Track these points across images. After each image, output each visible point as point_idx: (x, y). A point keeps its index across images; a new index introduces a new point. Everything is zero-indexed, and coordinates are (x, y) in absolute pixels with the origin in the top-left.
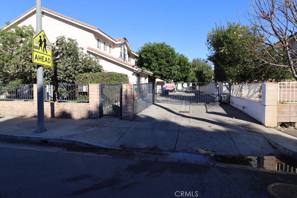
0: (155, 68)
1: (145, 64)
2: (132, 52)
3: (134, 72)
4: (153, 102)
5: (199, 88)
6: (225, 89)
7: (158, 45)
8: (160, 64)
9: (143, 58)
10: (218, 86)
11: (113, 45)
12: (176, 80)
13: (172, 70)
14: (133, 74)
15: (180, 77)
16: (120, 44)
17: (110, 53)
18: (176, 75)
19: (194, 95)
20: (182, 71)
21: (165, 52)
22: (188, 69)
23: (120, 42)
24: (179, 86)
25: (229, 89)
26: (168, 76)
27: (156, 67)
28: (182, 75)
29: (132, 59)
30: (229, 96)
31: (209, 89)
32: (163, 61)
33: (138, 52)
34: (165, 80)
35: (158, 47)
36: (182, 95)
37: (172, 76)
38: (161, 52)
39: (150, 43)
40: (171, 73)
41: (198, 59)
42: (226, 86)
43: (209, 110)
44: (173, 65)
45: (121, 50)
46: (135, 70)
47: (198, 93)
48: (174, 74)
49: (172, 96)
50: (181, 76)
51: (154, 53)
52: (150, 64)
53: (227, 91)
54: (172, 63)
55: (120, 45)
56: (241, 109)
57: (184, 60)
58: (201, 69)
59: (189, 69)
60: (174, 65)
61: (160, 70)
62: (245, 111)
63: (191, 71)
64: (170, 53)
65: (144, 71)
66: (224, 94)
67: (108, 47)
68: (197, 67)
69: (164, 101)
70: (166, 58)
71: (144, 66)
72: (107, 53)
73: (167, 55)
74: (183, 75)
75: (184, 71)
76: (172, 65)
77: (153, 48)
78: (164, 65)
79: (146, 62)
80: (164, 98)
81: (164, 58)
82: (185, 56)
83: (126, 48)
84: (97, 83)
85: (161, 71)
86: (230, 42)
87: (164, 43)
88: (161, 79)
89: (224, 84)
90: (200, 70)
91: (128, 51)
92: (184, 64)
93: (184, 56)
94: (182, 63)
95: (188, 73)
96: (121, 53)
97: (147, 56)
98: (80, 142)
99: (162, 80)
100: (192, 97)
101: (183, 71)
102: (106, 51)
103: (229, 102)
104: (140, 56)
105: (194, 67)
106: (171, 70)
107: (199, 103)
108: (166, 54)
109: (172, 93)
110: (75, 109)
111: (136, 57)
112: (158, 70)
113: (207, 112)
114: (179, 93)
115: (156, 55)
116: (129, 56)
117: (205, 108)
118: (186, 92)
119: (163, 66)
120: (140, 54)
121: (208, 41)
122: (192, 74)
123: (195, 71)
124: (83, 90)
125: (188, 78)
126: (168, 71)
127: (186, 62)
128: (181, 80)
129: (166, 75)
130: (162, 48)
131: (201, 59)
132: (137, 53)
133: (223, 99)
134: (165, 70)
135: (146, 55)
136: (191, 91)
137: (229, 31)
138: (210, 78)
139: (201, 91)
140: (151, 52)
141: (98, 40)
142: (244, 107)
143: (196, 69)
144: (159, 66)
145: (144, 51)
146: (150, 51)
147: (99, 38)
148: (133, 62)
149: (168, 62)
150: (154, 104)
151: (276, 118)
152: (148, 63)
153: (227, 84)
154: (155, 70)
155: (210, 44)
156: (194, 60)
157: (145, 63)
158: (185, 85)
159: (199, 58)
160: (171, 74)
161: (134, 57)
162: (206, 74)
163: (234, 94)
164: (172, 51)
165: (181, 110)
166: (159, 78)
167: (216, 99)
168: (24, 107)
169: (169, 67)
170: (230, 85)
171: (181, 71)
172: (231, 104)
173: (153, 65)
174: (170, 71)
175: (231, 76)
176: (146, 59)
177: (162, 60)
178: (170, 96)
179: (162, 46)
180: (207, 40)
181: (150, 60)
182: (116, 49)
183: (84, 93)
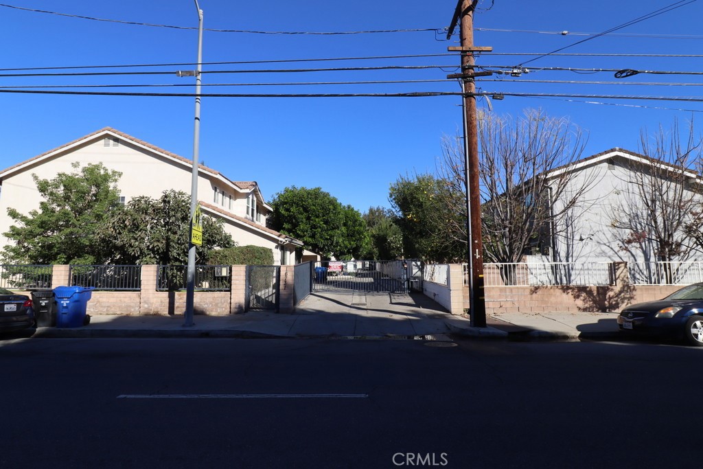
0: (305, 233)
1: (286, 226)
2: (265, 205)
3: (278, 244)
4: (311, 291)
5: (382, 267)
6: (415, 271)
7: (309, 193)
8: (313, 227)
9: (283, 215)
10: (406, 266)
11: (234, 195)
12: (338, 253)
13: (334, 236)
14: (277, 247)
15: (346, 247)
16: (247, 193)
17: (230, 208)
18: (340, 246)
19: (373, 281)
20: (350, 236)
21: (321, 205)
22: (360, 233)
23: (248, 191)
24: (350, 267)
25: (422, 269)
26: (326, 247)
27: (307, 231)
28: (350, 244)
29: (262, 215)
30: (422, 281)
31: (391, 269)
32: (319, 221)
33: (271, 202)
34: (321, 253)
35: (310, 196)
36: (352, 280)
37: (334, 246)
38: (315, 206)
39: (294, 187)
40: (333, 241)
41: (378, 209)
42: (417, 266)
43: (393, 301)
44: (335, 228)
45: (248, 203)
46: (281, 241)
47: (378, 277)
48: (337, 243)
49: (336, 282)
50: (349, 246)
51: (302, 206)
52: (295, 225)
53: (419, 274)
54: (333, 225)
55: (247, 195)
56: (432, 297)
57: (354, 216)
58: (385, 232)
59: (362, 233)
60: (338, 228)
61: (313, 236)
62: (437, 299)
63: (365, 237)
64: (331, 207)
65: (294, 241)
66: (415, 278)
67: (228, 199)
68: (376, 227)
70: (323, 216)
71: (284, 229)
72: (226, 209)
73: (326, 211)
74: (352, 243)
76: (333, 229)
77: (301, 198)
78: (320, 227)
79: (288, 222)
80: (323, 287)
81: (321, 215)
82: (355, 210)
83: (255, 199)
84: (242, 263)
85: (315, 238)
86: (421, 205)
87: (319, 189)
89: (414, 263)
90: (382, 233)
91: (257, 203)
92: (354, 223)
93: (353, 209)
94: (349, 222)
95: (360, 239)
96: (248, 208)
97: (290, 212)
98: (251, 332)
99: (315, 253)
100: (370, 283)
101: (352, 236)
102: (217, 203)
103: (423, 289)
104: (277, 210)
105: (371, 223)
106: (332, 236)
107: (381, 293)
108: (323, 208)
109: (331, 277)
110: (207, 301)
111: (269, 212)
112: (310, 237)
113: (391, 303)
114: (345, 277)
115: (306, 210)
116: (257, 212)
117: (389, 299)
118: (357, 275)
119: (320, 230)
120: (276, 206)
121: (391, 196)
122: (367, 244)
123: (373, 236)
124: (221, 274)
125: (361, 250)
126: (327, 239)
127: (356, 221)
128: (349, 252)
129: (324, 246)
130: (316, 198)
131: (385, 210)
132: (269, 204)
133: (415, 286)
134: (321, 238)
135: (287, 210)
136: (367, 274)
137: (418, 188)
138: (398, 249)
139: (385, 273)
140: (297, 204)
141: (215, 189)
142: (435, 295)
143: (374, 231)
144: (311, 229)
145: (286, 203)
146: (295, 203)
147: (217, 185)
148: (262, 220)
149: (326, 222)
150: (311, 294)
151: (462, 304)
152: (292, 223)
153: (419, 263)
154: (305, 236)
155: (394, 201)
156: (371, 210)
157: (286, 223)
158: (359, 265)
159: (381, 208)
160: (332, 244)
161: (266, 212)
162: (392, 242)
163: (427, 278)
164: (333, 202)
165: (354, 302)
166: (310, 250)
167: (404, 285)
168: (120, 300)
169: (330, 232)
170: (423, 265)
171: (348, 235)
172: (425, 292)
173: (302, 227)
174: (330, 239)
175: (423, 252)
176: (288, 216)
177: (317, 219)
178: (331, 282)
179: (316, 194)
180: (389, 195)
181: (295, 218)
182: (238, 200)
183: (222, 278)
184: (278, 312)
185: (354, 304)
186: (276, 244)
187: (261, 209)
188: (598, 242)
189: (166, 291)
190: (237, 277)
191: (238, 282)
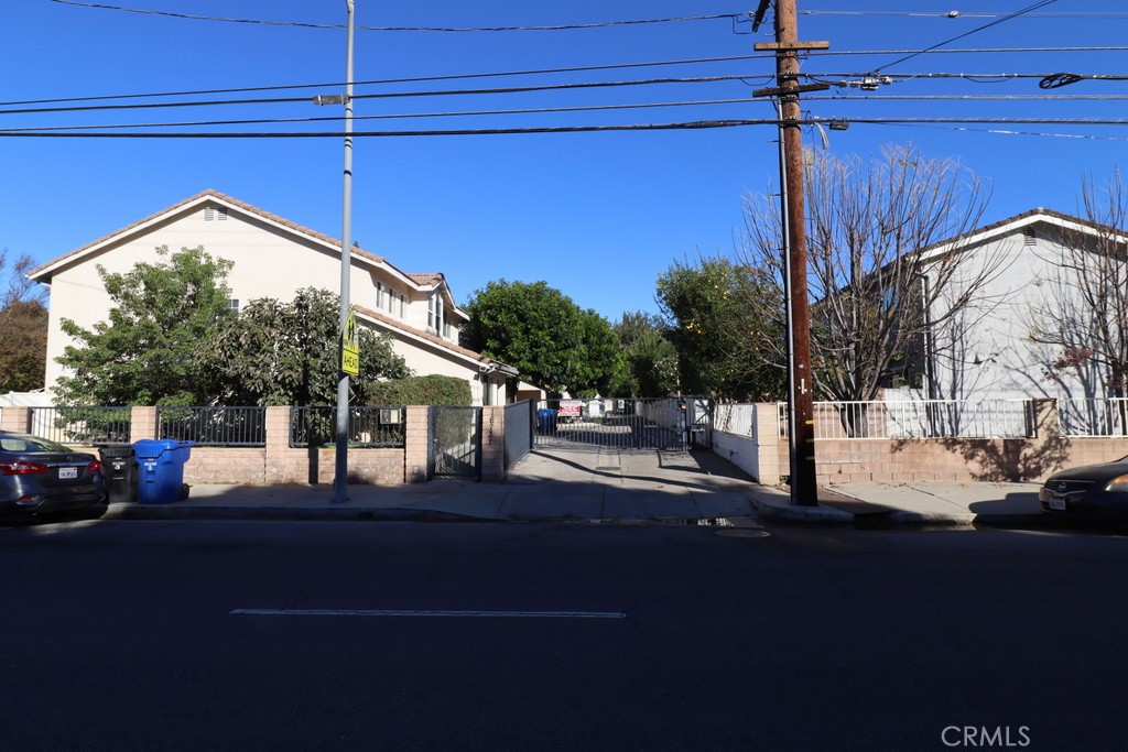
0: (522, 355)
1: (491, 343)
2: (456, 311)
3: (479, 373)
4: (531, 447)
5: (644, 409)
6: (700, 415)
7: (526, 291)
8: (535, 345)
9: (486, 326)
10: (684, 407)
11: (408, 294)
12: (574, 387)
13: (567, 359)
14: (476, 378)
15: (587, 378)
16: (428, 292)
17: (401, 316)
18: (577, 375)
19: (630, 430)
20: (593, 359)
21: (547, 310)
22: (609, 354)
23: (429, 288)
24: (594, 409)
25: (710, 412)
26: (556, 378)
27: (524, 352)
28: (594, 372)
29: (452, 327)
30: (711, 431)
31: (660, 412)
32: (543, 336)
33: (467, 305)
34: (546, 386)
35: (528, 296)
36: (596, 430)
37: (568, 376)
38: (536, 311)
39: (502, 281)
40: (566, 368)
41: (638, 316)
42: (703, 406)
43: (664, 463)
44: (569, 347)
45: (430, 308)
46: (483, 368)
47: (638, 424)
48: (573, 370)
50: (592, 376)
51: (516, 312)
52: (505, 343)
53: (706, 419)
54: (566, 341)
55: (427, 296)
56: (728, 457)
57: (599, 327)
58: (649, 352)
59: (612, 354)
60: (573, 346)
61: (534, 360)
62: (735, 460)
63: (617, 360)
64: (562, 313)
65: (503, 368)
66: (699, 426)
67: (398, 301)
68: (635, 343)
69: (552, 446)
70: (551, 327)
71: (487, 348)
72: (395, 317)
73: (554, 319)
74: (597, 370)
75: (598, 358)
76: (566, 347)
77: (515, 299)
78: (545, 346)
79: (494, 337)
80: (551, 440)
81: (546, 326)
82: (602, 317)
83: (441, 301)
85: (537, 363)
86: (708, 308)
87: (543, 284)
88: (533, 383)
89: (697, 402)
90: (644, 355)
91: (444, 307)
92: (599, 338)
93: (597, 316)
94: (592, 338)
95: (610, 364)
96: (430, 314)
97: (497, 321)
98: (438, 512)
99: (538, 386)
100: (625, 435)
102: (382, 307)
103: (712, 444)
104: (475, 318)
105: (626, 339)
106: (564, 360)
107: (643, 450)
108: (549, 315)
109: (564, 425)
110: (369, 463)
111: (463, 321)
112: (529, 361)
113: (661, 466)
114: (584, 424)
115: (522, 318)
116: (445, 322)
118: (604, 421)
119: (544, 350)
120: (475, 312)
121: (659, 294)
122: (621, 371)
123: (631, 359)
124: (390, 420)
125: (611, 381)
126: (556, 364)
127: (603, 335)
128: (591, 385)
129: (552, 375)
130: (538, 299)
131: (650, 317)
132: (463, 308)
133: (698, 439)
134: (547, 362)
135: (493, 318)
136: (621, 420)
137: (703, 280)
138: (672, 380)
139: (650, 418)
140: (509, 309)
141: (378, 286)
142: (732, 453)
143: (632, 351)
144: (530, 348)
145: (490, 307)
146: (504, 307)
147: (380, 279)
149: (555, 337)
150: (532, 452)
151: (776, 468)
152: (500, 339)
153: (706, 402)
154: (521, 359)
155: (664, 302)
156: (626, 318)
157: (491, 339)
158: (609, 405)
159: (642, 313)
160: (564, 373)
161: (458, 321)
162: (661, 368)
163: (719, 426)
164: (565, 305)
165: (600, 465)
166: (529, 383)
168: (235, 462)
169: (560, 353)
170: (712, 405)
171: (590, 358)
172: (715, 449)
173: (516, 345)
174: (561, 364)
175: (711, 383)
176: (494, 328)
177: (540, 333)
178: (564, 433)
179: (538, 292)
180: (656, 293)
181: (504, 330)
182: (415, 303)
183: (392, 426)
184: (479, 480)
185: (600, 468)
186: (474, 373)
187: (450, 317)
188: (1006, 367)
189: (305, 447)
190: (413, 425)
191: (415, 432)
